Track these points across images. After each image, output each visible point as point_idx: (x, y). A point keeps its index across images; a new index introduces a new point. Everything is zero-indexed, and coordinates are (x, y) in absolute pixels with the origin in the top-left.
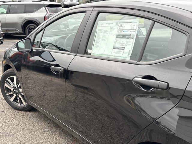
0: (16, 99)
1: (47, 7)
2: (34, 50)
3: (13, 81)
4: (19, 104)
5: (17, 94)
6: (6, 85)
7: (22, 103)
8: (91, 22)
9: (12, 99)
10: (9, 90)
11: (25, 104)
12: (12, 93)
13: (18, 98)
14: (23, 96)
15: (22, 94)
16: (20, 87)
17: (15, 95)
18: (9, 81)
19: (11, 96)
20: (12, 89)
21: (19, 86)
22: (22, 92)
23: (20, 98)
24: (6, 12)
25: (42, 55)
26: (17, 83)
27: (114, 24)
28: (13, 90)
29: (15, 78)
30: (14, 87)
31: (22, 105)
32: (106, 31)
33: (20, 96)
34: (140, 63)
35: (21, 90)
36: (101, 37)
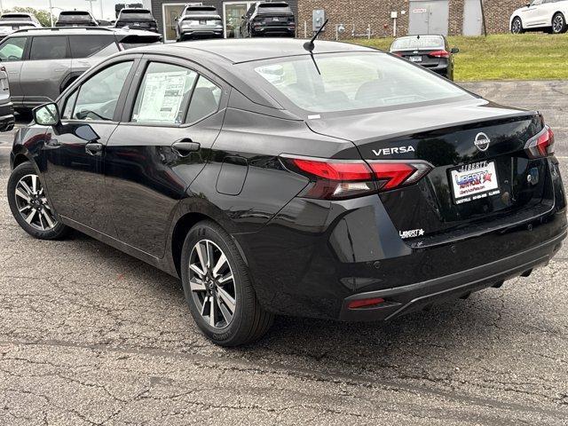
0: (35, 219)
1: (121, 42)
2: (63, 124)
3: (30, 184)
4: (41, 228)
5: (37, 209)
6: (18, 192)
7: (48, 225)
8: (138, 75)
9: (29, 219)
10: (23, 202)
11: (52, 226)
12: (29, 207)
13: (40, 216)
14: (48, 212)
15: (47, 207)
16: (43, 195)
17: (34, 210)
18: (24, 184)
19: (28, 212)
20: (29, 199)
21: (40, 193)
22: (47, 203)
23: (43, 216)
24: (20, 56)
25: (77, 132)
26: (38, 188)
27: (163, 78)
28: (31, 201)
29: (34, 177)
30: (31, 195)
31: (47, 229)
32: (155, 88)
33: (43, 211)
34: (184, 125)
35: (44, 200)
36: (149, 96)
